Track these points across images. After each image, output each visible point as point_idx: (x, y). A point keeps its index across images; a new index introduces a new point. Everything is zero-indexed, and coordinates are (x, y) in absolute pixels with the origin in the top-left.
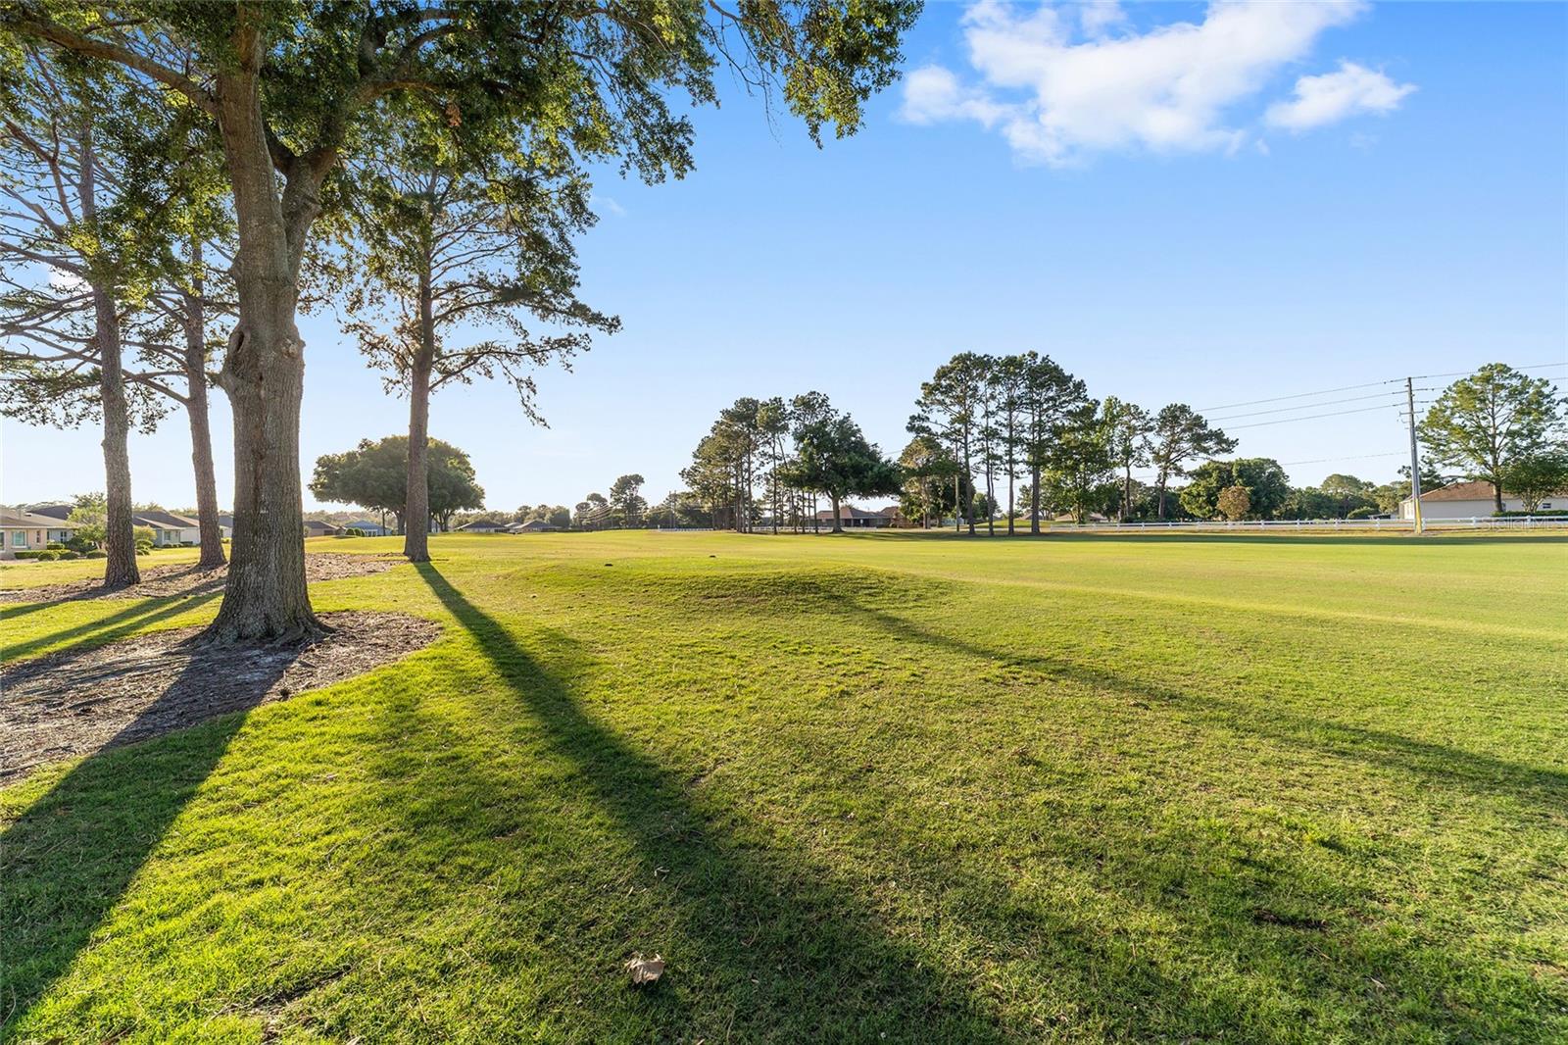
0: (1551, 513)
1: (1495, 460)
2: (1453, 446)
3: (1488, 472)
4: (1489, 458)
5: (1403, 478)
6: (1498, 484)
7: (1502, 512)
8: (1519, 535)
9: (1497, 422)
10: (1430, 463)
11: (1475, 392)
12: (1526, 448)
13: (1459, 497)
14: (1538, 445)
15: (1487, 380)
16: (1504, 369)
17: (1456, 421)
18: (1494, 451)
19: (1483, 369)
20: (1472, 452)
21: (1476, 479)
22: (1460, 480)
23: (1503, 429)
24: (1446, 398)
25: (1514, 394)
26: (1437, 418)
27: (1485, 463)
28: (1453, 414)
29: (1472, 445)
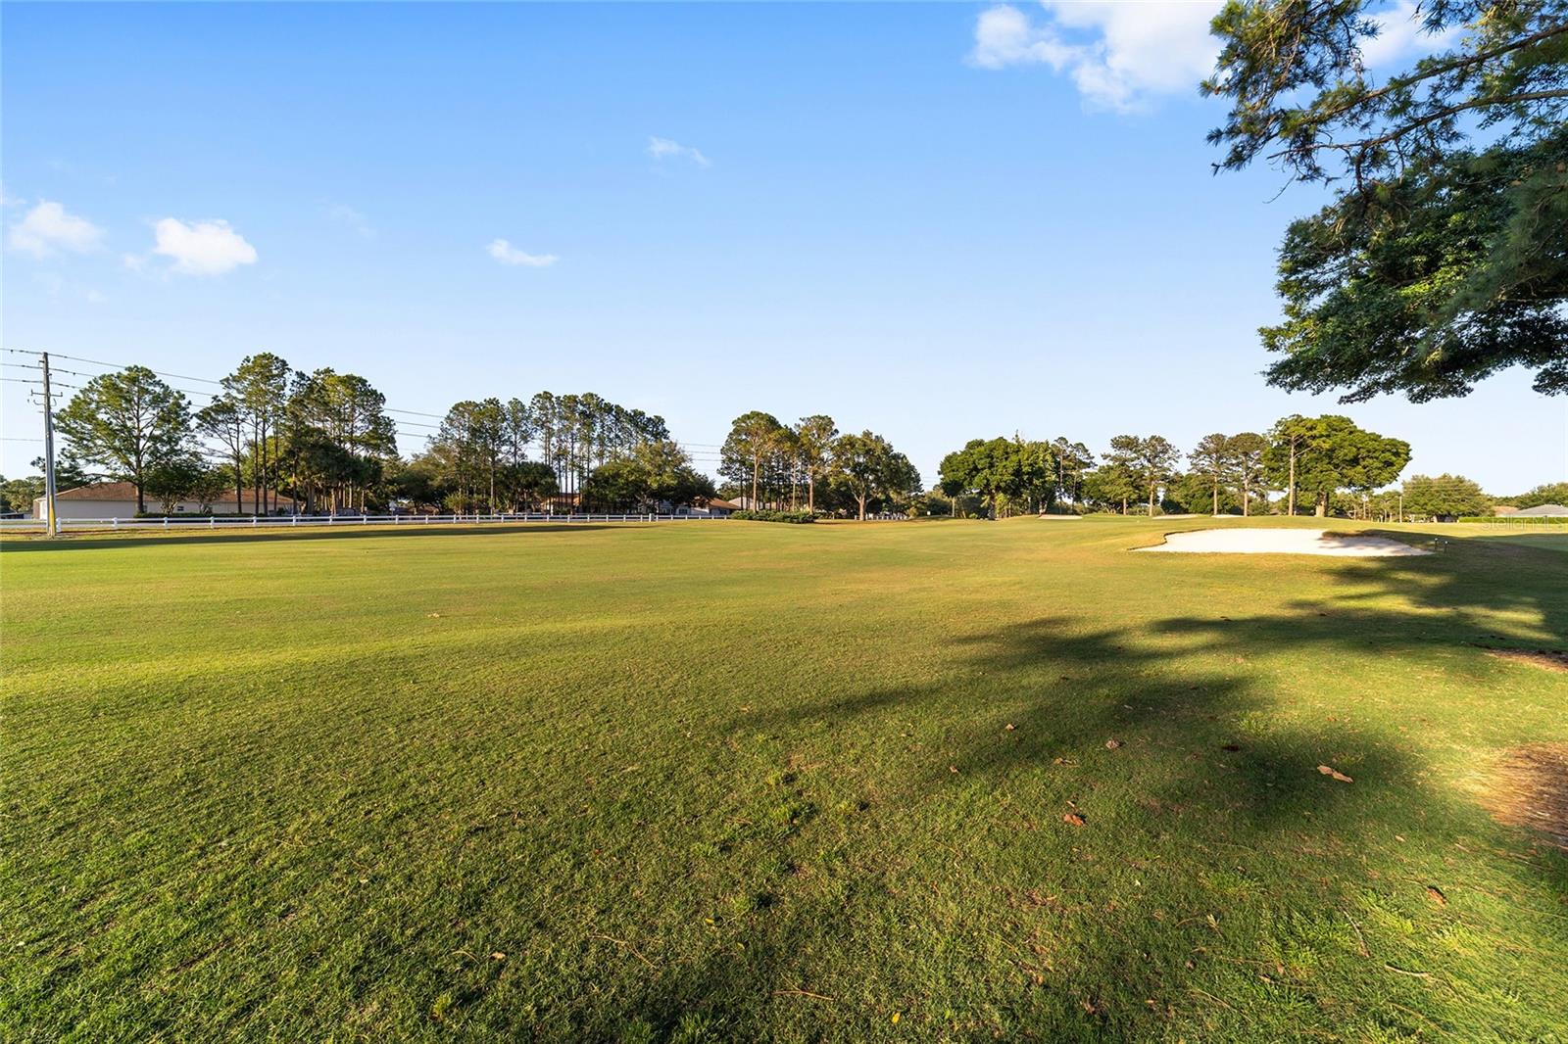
0: (183, 516)
1: (139, 462)
2: (99, 442)
3: (133, 474)
4: (133, 459)
5: (37, 472)
6: (141, 486)
7: (143, 514)
8: (157, 536)
9: (142, 425)
10: (73, 457)
11: (121, 390)
12: (166, 454)
13: (102, 497)
14: (177, 453)
15: (134, 381)
16: (149, 375)
17: (102, 416)
18: (138, 453)
19: (129, 369)
20: (117, 450)
21: (120, 478)
22: (104, 480)
23: (147, 432)
24: (91, 389)
25: (157, 400)
26: (80, 409)
27: (129, 464)
28: (98, 408)
29: (117, 443)
